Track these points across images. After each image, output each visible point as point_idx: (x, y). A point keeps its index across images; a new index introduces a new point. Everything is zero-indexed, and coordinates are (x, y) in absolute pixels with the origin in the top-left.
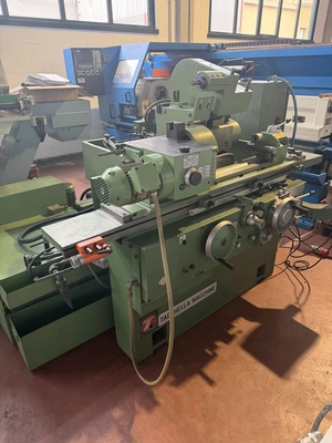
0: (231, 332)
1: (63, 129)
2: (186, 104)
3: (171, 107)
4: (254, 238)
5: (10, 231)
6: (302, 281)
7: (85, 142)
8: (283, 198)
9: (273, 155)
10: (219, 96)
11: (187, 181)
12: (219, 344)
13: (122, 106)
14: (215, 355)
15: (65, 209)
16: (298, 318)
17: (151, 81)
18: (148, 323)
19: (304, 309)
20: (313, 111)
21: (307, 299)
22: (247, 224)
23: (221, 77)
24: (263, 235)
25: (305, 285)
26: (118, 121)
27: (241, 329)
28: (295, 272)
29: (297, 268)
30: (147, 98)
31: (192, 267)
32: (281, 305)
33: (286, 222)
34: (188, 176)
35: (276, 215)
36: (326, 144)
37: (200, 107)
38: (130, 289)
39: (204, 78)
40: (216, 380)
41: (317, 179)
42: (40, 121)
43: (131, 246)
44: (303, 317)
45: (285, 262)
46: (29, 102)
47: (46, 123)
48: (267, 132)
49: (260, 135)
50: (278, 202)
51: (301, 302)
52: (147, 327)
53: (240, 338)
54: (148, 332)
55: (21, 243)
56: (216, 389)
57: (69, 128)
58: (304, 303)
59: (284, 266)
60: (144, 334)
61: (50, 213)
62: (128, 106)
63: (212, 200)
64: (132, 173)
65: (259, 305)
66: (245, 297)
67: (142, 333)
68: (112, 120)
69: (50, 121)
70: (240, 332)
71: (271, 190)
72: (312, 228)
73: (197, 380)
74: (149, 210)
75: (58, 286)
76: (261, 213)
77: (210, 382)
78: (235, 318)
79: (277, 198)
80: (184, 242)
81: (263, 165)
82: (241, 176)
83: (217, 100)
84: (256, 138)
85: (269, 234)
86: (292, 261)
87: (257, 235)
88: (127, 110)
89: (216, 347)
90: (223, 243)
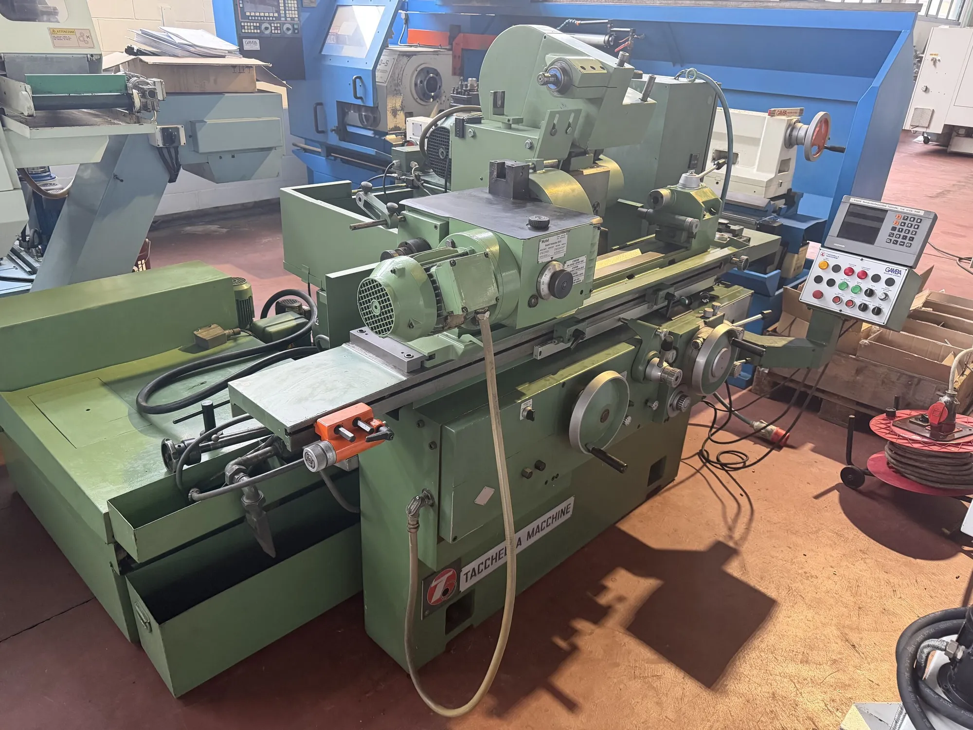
0: (604, 600)
1: (220, 155)
2: (519, 121)
3: (485, 125)
4: (655, 405)
5: (115, 386)
6: (737, 492)
7: (289, 190)
8: (713, 325)
9: (691, 236)
10: (592, 109)
11: (544, 289)
12: (582, 625)
13: (343, 108)
14: (574, 649)
15: (234, 337)
16: (733, 569)
17: (409, 55)
18: (439, 585)
19: (745, 548)
20: (755, 141)
21: (748, 529)
22: (646, 378)
23: (599, 71)
24: (672, 399)
25: (743, 501)
26: (333, 139)
27: (622, 592)
28: (721, 473)
29: (723, 466)
30: (397, 92)
31: (539, 466)
32: (699, 543)
33: (719, 373)
34: (546, 278)
35: (701, 360)
36: (778, 212)
37: (553, 131)
38: (416, 515)
39: (564, 71)
40: (580, 700)
41: (763, 282)
42: (170, 136)
43: (420, 424)
44: (743, 567)
45: (700, 454)
46: (153, 93)
47: (183, 140)
48: (678, 187)
49: (665, 192)
50: (705, 332)
51: (737, 535)
52: (438, 595)
53: (622, 612)
54: (440, 604)
55: (144, 412)
56: (582, 718)
57: (233, 154)
58: (744, 538)
59: (697, 462)
60: (431, 609)
61: (201, 345)
62: (358, 108)
63: (580, 327)
64: (443, 273)
65: (654, 543)
66: (626, 526)
67: (427, 607)
68: (320, 137)
69: (192, 136)
70: (621, 599)
71: (688, 308)
72: (750, 382)
73: (544, 701)
74: (460, 347)
75: (245, 511)
76: (671, 355)
77: (570, 705)
78: (609, 570)
79: (701, 323)
80: (530, 415)
81: (673, 255)
82: (631, 277)
83: (588, 117)
84: (658, 197)
85: (683, 397)
86: (713, 451)
87: (662, 399)
88: (353, 116)
89: (574, 632)
90: (604, 417)
